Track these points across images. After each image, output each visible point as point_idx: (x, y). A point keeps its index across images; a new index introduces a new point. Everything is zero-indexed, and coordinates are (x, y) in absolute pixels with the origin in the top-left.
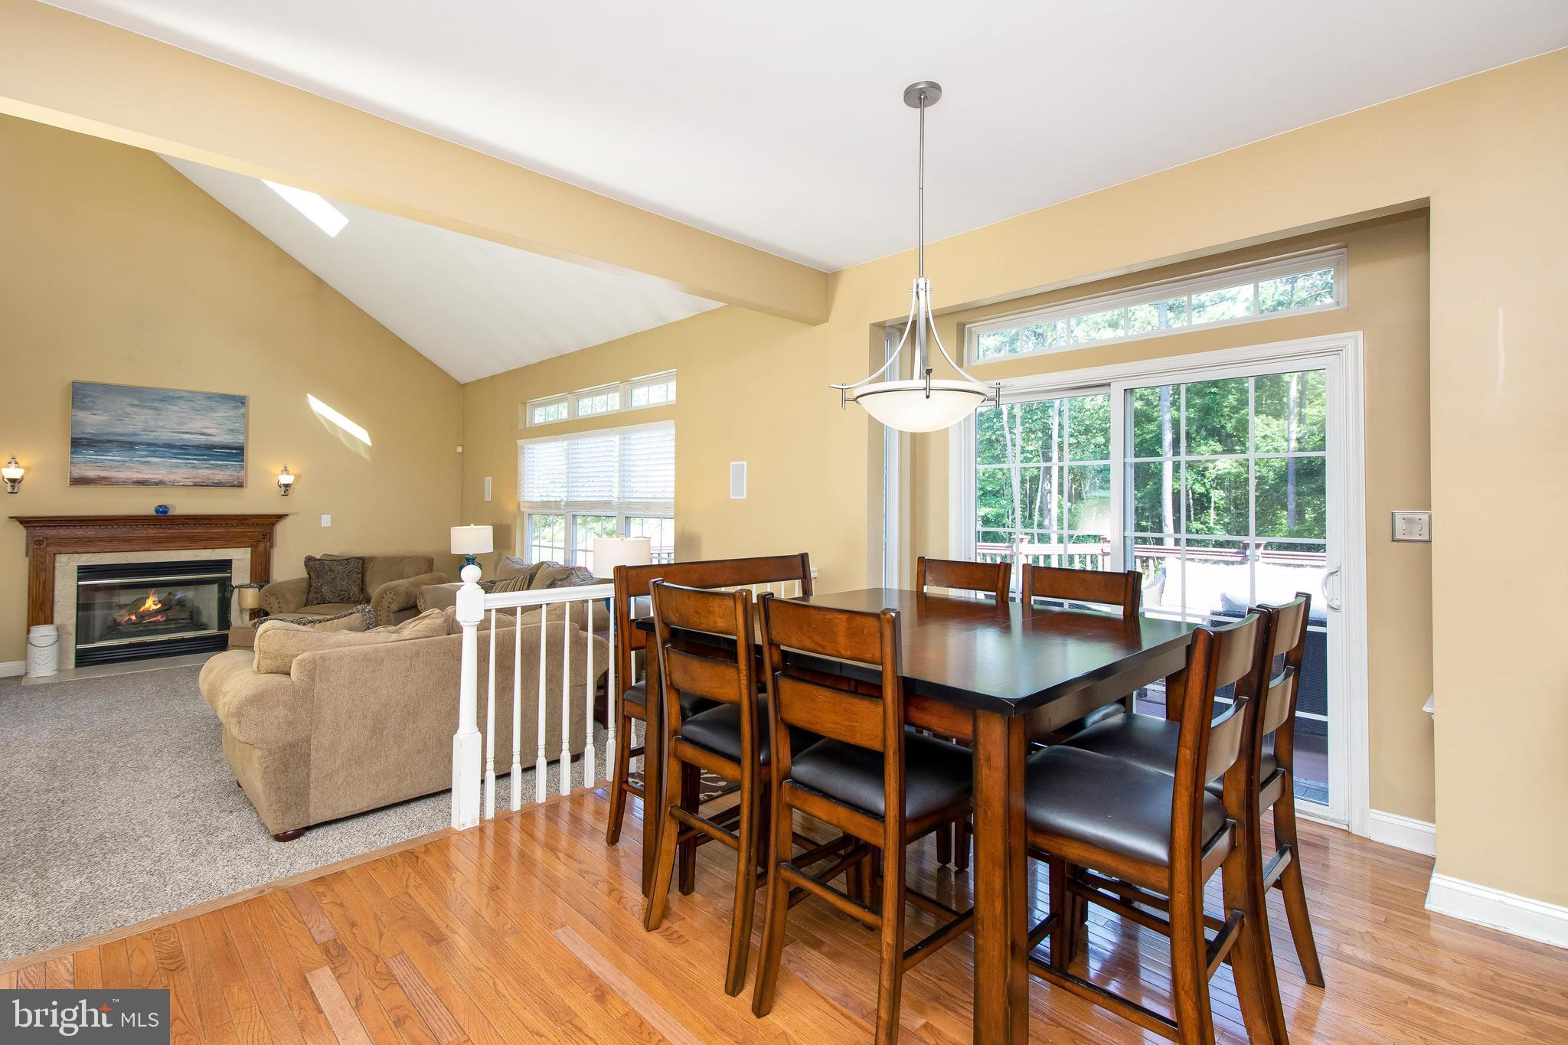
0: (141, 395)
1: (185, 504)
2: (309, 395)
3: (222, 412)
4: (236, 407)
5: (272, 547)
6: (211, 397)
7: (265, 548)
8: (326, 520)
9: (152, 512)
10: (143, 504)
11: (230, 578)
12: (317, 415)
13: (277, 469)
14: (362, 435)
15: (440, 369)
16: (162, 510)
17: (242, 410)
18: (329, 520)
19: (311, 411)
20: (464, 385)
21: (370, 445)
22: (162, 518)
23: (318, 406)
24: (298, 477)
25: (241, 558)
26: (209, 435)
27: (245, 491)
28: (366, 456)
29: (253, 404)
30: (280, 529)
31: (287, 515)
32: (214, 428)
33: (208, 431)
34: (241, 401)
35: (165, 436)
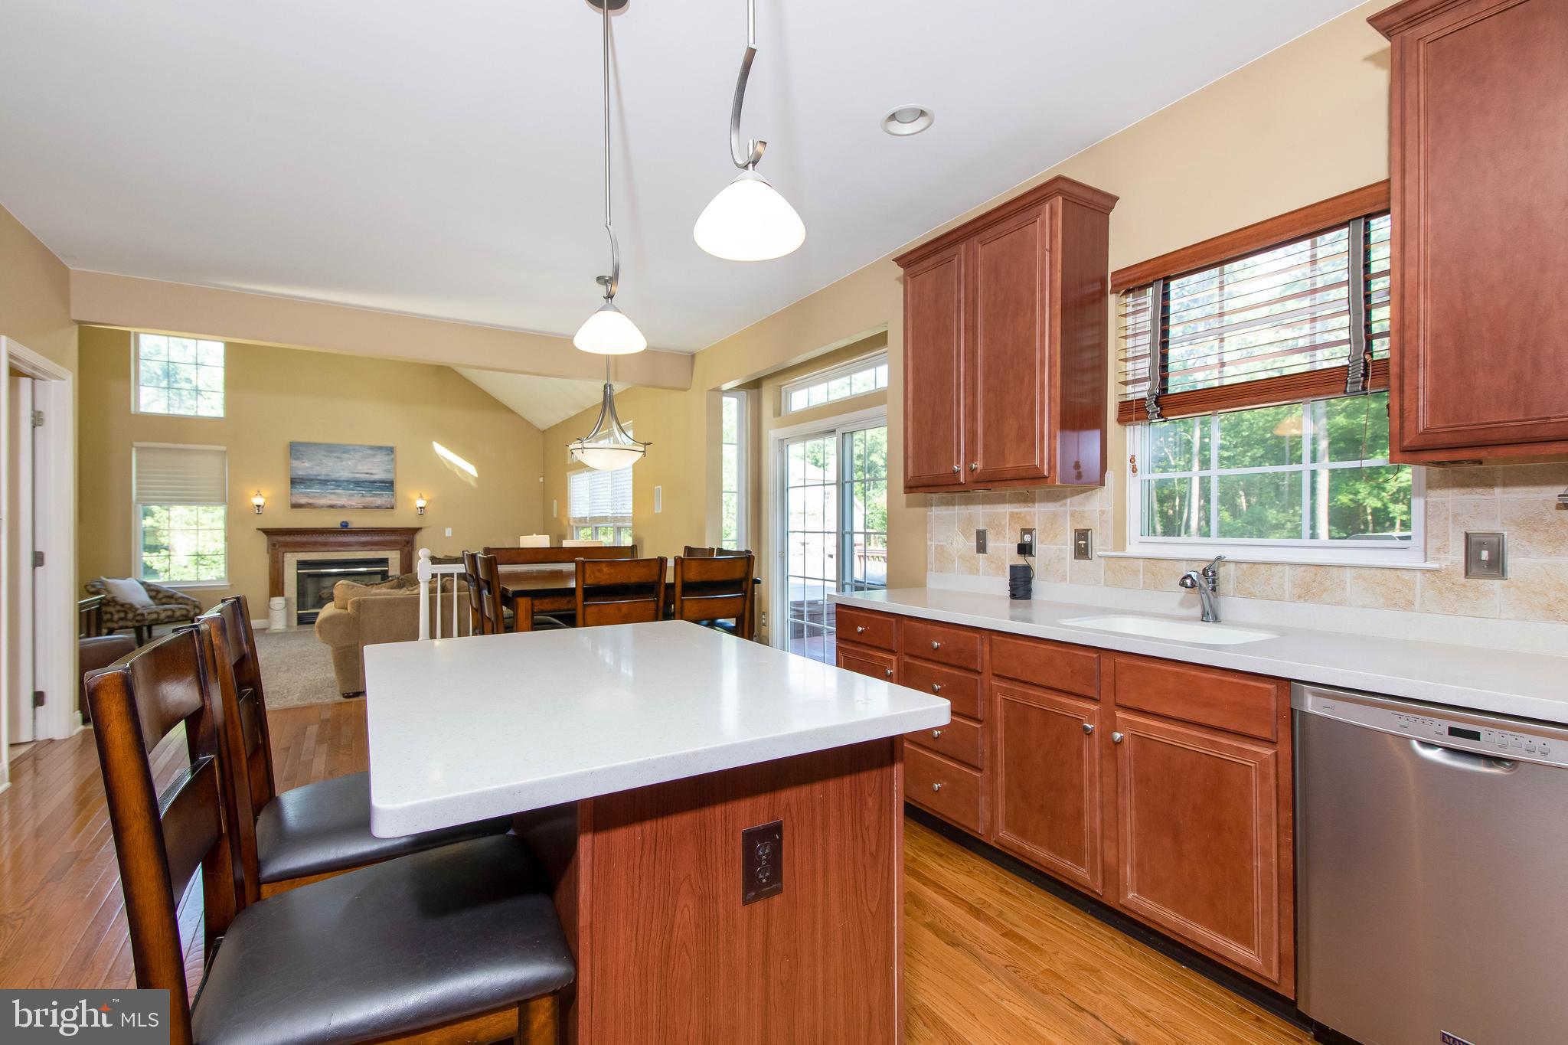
0: (330, 449)
1: (358, 521)
2: (434, 443)
3: (380, 457)
4: (388, 455)
5: (413, 550)
6: (372, 448)
7: (409, 551)
8: (448, 532)
9: (338, 526)
10: (332, 521)
11: (387, 571)
12: (442, 458)
13: (414, 496)
14: (471, 469)
15: (524, 419)
16: (345, 525)
17: (392, 456)
18: (451, 532)
19: (435, 453)
20: (544, 431)
21: (476, 475)
22: (345, 529)
23: (440, 449)
24: (429, 502)
25: (394, 557)
26: (371, 474)
27: (395, 511)
28: (473, 483)
29: (399, 452)
30: (418, 537)
31: (421, 528)
32: (376, 469)
33: (371, 471)
34: (391, 450)
35: (345, 475)
